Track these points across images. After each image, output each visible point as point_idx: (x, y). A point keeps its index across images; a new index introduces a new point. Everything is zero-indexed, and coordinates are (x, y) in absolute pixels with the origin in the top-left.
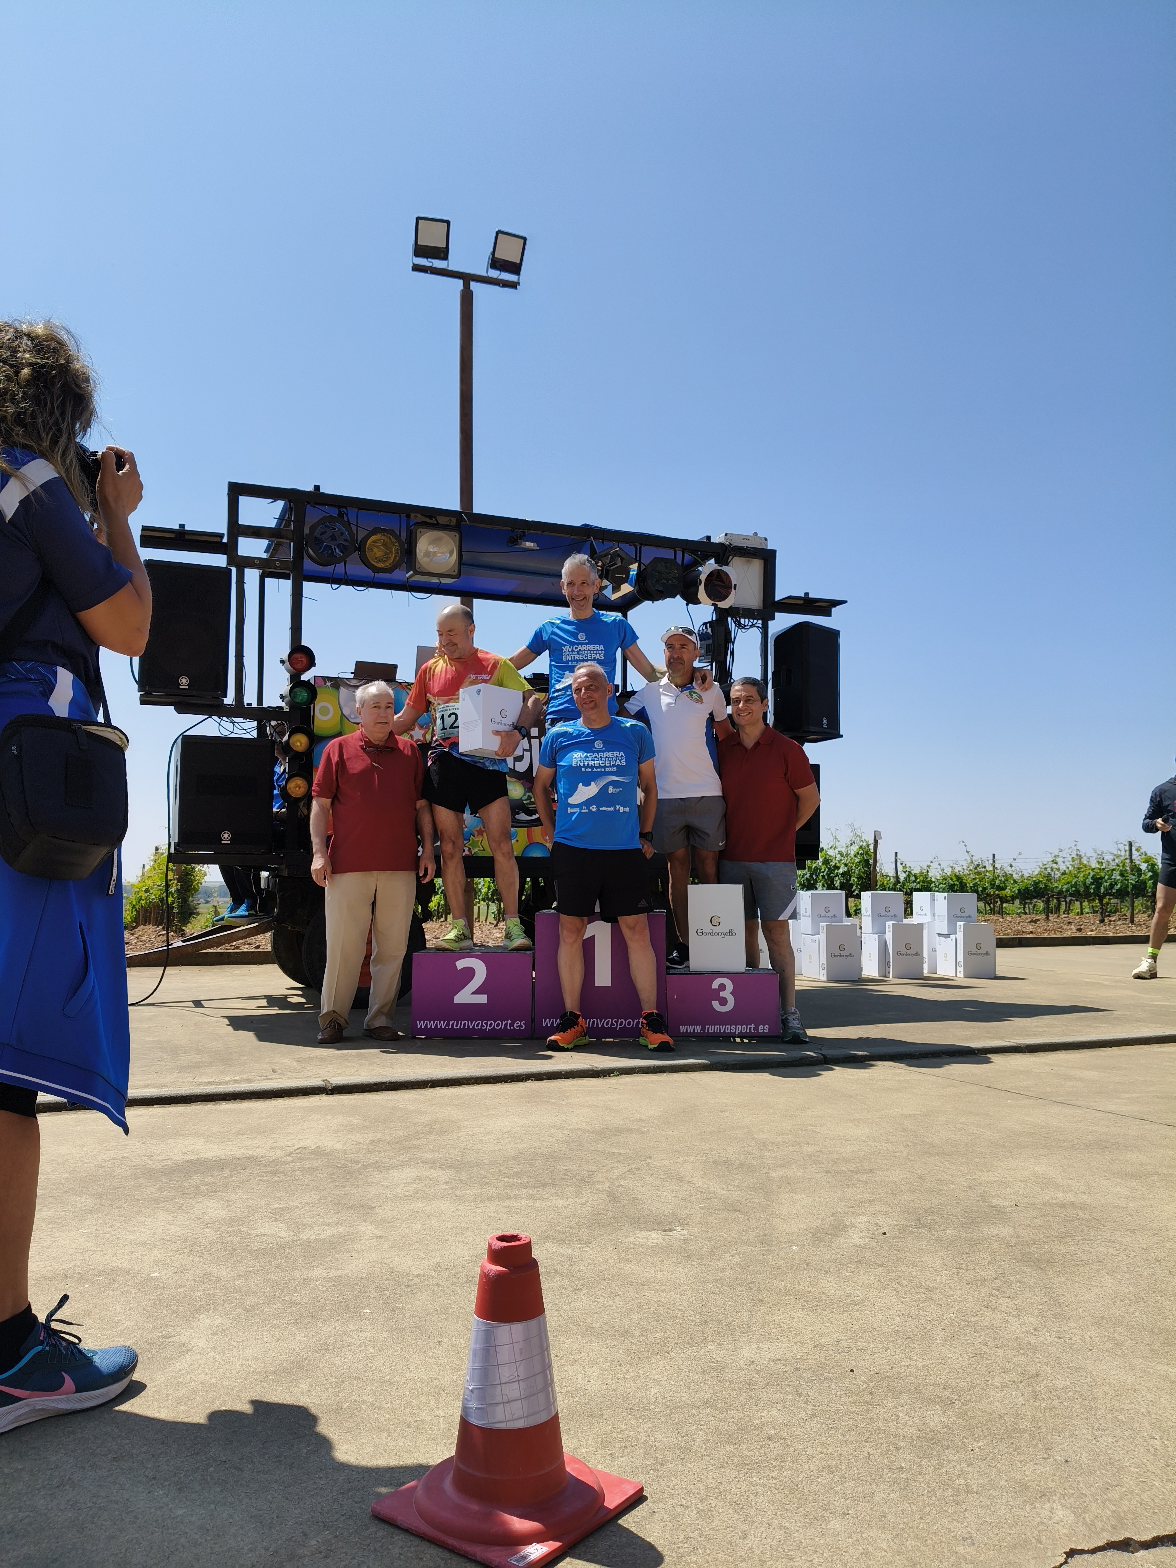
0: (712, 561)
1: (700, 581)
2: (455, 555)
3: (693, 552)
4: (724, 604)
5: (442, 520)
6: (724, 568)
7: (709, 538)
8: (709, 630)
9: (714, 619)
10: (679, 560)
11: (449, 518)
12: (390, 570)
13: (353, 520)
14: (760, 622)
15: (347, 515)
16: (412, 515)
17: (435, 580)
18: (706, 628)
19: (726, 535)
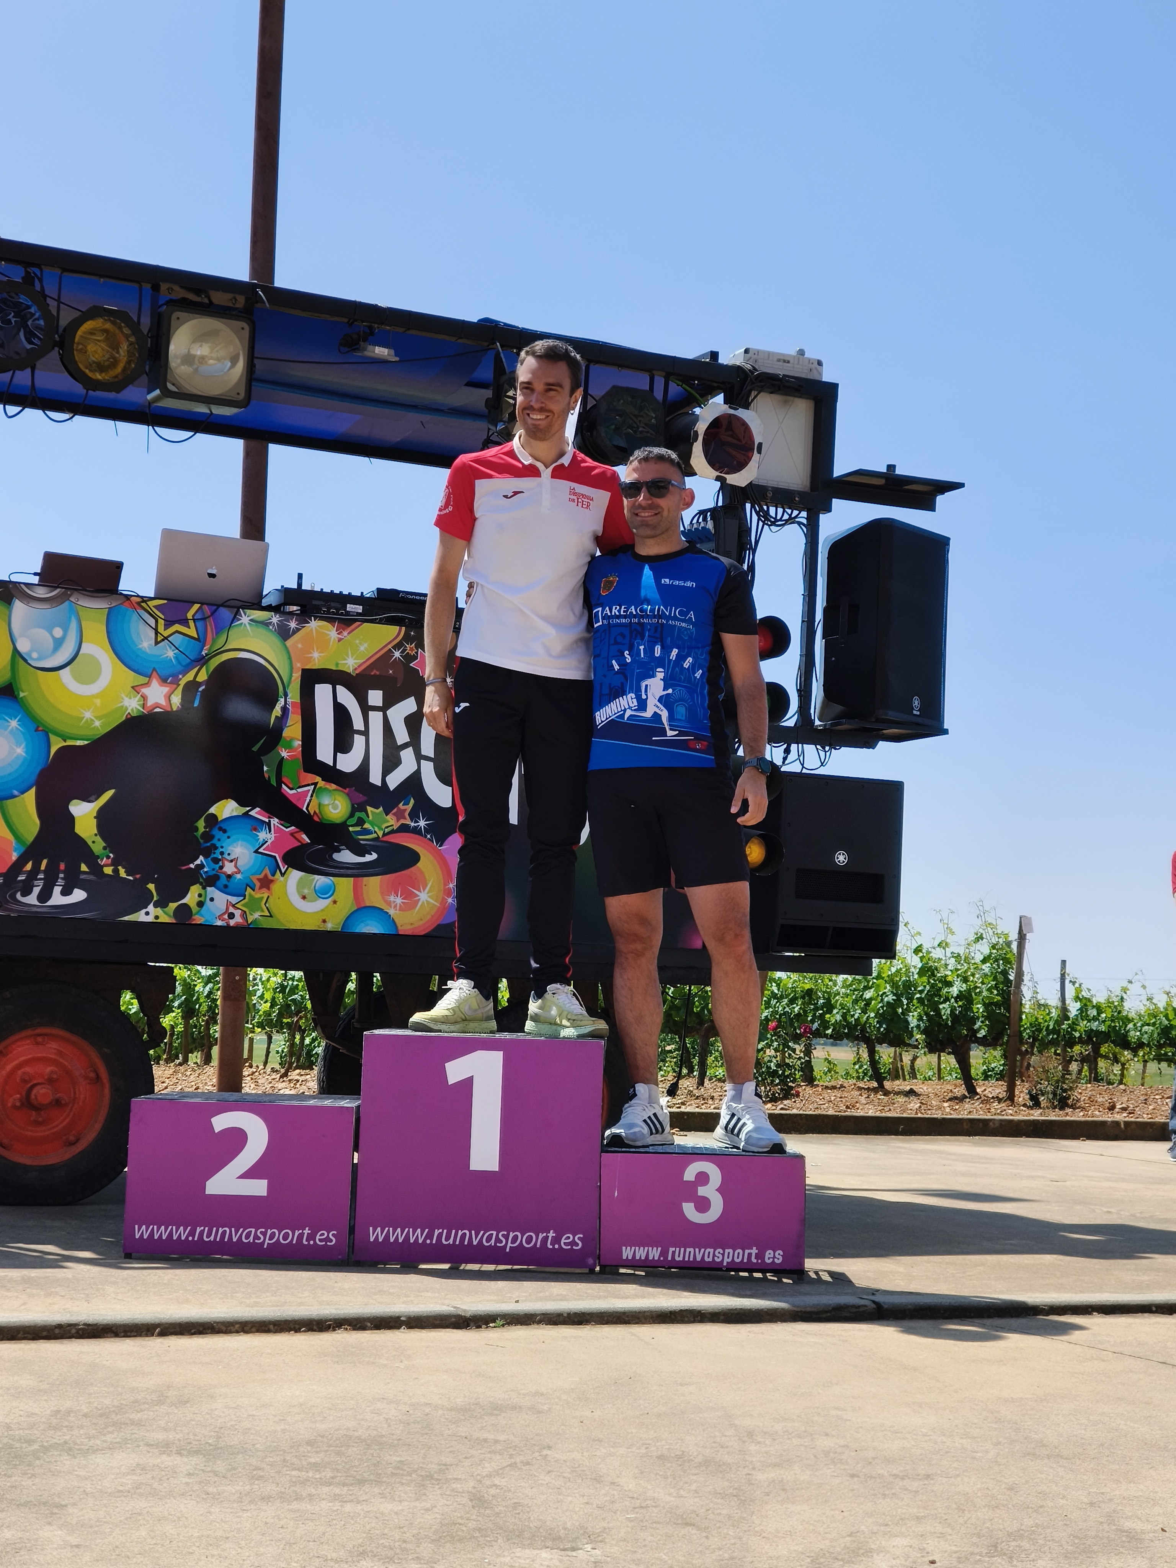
0: (720, 399)
1: (696, 433)
2: (240, 366)
3: (686, 380)
4: (739, 479)
5: (219, 298)
6: (741, 413)
7: (714, 355)
8: (710, 525)
9: (720, 504)
10: (659, 394)
11: (230, 296)
12: (118, 386)
13: (51, 290)
14: (804, 514)
15: (41, 280)
16: (164, 287)
17: (202, 409)
18: (705, 519)
19: (747, 351)
